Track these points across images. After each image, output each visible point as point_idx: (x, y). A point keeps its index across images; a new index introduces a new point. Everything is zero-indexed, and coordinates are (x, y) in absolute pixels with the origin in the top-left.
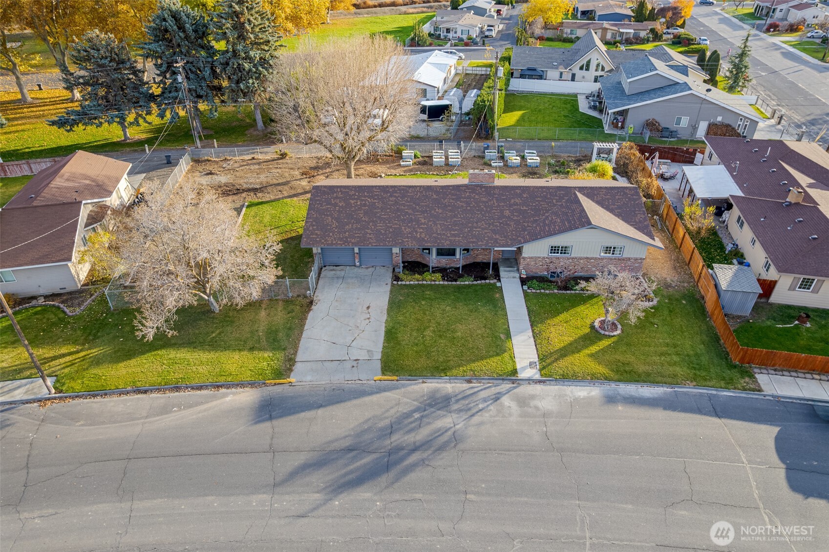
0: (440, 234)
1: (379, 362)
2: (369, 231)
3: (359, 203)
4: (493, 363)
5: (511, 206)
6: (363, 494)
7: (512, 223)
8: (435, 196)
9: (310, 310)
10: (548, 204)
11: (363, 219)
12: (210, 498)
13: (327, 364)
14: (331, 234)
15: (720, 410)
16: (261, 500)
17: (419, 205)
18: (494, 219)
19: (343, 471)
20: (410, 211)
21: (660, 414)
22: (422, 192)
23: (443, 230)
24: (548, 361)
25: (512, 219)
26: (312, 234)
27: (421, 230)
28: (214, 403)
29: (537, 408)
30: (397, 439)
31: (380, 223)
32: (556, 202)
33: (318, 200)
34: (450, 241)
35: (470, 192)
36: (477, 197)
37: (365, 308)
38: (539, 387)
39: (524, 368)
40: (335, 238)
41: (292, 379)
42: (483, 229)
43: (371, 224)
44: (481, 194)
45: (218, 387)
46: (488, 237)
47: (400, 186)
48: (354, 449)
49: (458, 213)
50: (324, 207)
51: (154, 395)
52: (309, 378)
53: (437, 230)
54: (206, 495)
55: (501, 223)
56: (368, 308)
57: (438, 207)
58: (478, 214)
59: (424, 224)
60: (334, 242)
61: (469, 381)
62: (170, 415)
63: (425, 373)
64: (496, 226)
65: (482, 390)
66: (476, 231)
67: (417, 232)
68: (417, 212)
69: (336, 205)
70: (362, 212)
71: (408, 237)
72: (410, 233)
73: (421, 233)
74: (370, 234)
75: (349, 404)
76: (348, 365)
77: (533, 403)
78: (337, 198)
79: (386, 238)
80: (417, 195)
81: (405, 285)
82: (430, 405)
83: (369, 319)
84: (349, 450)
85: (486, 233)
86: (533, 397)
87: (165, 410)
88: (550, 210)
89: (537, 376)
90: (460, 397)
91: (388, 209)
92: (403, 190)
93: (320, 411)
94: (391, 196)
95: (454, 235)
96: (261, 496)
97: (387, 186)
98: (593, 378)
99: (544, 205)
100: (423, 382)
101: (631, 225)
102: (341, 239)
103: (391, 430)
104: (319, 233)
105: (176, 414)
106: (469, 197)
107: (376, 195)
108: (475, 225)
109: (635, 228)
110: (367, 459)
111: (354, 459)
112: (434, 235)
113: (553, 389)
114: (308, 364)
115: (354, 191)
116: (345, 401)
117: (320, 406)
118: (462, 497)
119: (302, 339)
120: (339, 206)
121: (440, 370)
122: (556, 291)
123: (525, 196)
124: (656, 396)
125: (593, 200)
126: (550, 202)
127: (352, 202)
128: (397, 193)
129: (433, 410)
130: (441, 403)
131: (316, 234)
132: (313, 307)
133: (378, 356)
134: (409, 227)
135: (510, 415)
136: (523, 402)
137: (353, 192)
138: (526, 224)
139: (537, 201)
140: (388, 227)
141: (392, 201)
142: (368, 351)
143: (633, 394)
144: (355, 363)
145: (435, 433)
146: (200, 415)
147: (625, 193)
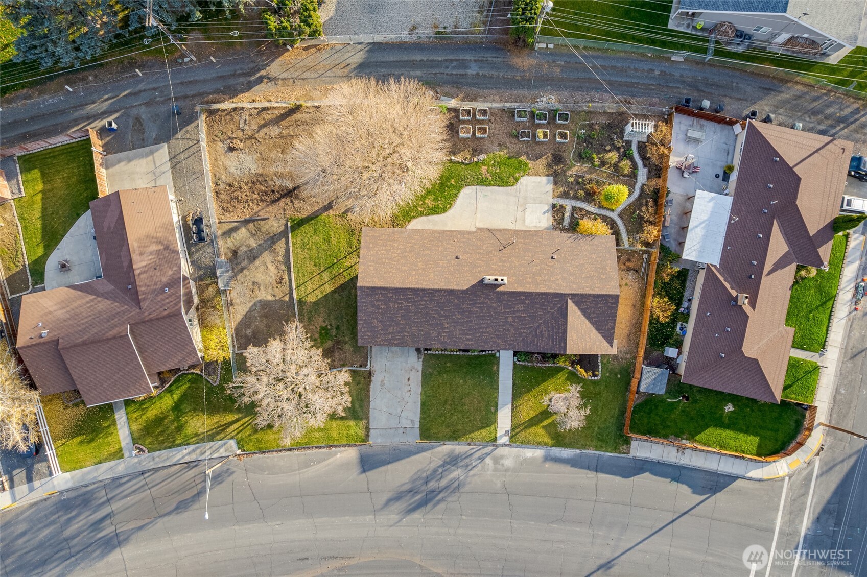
0: (458, 338)
1: (418, 430)
2: (406, 334)
3: (396, 306)
4: (484, 432)
5: (514, 312)
6: (417, 515)
7: (512, 330)
8: (456, 301)
9: (371, 381)
10: (543, 312)
11: (401, 322)
12: (347, 518)
13: (388, 431)
14: (379, 336)
15: (598, 467)
16: (369, 518)
17: (443, 310)
18: (499, 326)
19: (408, 503)
20: (436, 316)
21: (568, 469)
22: (446, 296)
23: (460, 334)
24: (516, 431)
25: (513, 325)
26: (365, 335)
27: (445, 334)
28: (331, 460)
29: (503, 465)
30: (432, 484)
31: (414, 327)
32: (550, 309)
33: (364, 302)
34: (465, 344)
35: (484, 298)
36: (489, 303)
37: (407, 380)
38: (507, 449)
39: (501, 436)
40: (382, 340)
41: (370, 442)
42: (490, 334)
43: (407, 327)
44: (493, 300)
45: (330, 447)
46: (493, 341)
47: (428, 289)
48: (412, 491)
49: (473, 318)
50: (370, 310)
51: (296, 452)
52: (379, 441)
53: (456, 334)
54: (344, 516)
55: (504, 329)
56: (409, 379)
57: (458, 312)
58: (488, 320)
59: (447, 328)
60: (382, 343)
61: (469, 444)
62: (310, 468)
63: (444, 439)
64: (500, 332)
65: (477, 451)
66: (484, 336)
67: (441, 336)
68: (442, 317)
69: (378, 308)
70: (400, 315)
71: (435, 340)
72: (436, 337)
73: (444, 336)
74: (407, 336)
75: (403, 461)
76: (401, 431)
77: (502, 461)
78: (378, 300)
79: (419, 341)
80: (442, 299)
81: (433, 355)
82: (448, 463)
83: (410, 391)
84: (410, 491)
85: (492, 338)
86: (502, 457)
87: (306, 465)
88: (544, 317)
89: (508, 443)
90: (464, 457)
91: (420, 313)
92: (431, 293)
93: (389, 466)
94: (422, 300)
95: (468, 340)
96: (369, 516)
97: (418, 289)
98: (540, 444)
99: (540, 312)
100: (444, 444)
101: (600, 333)
102: (386, 340)
103: (427, 481)
104: (369, 334)
105: (313, 467)
106: (483, 303)
107: (410, 298)
108: (485, 330)
109: (602, 336)
110: (419, 497)
111: (413, 496)
112: (454, 339)
113: (515, 451)
114: (378, 430)
115: (392, 293)
116: (401, 459)
117: (389, 463)
118: (460, 517)
119: (370, 410)
120: (381, 309)
121: (454, 437)
122: (535, 364)
123: (527, 302)
124: (569, 457)
125: (579, 308)
126: (545, 310)
127: (391, 305)
128: (426, 297)
129: (449, 466)
130: (453, 461)
131: (368, 335)
132: (373, 378)
133: (417, 425)
134: (436, 331)
135: (488, 470)
136: (496, 461)
137: (391, 295)
138: (522, 331)
139: (536, 308)
140: (420, 330)
141: (422, 305)
142: (412, 421)
143: (558, 455)
144: (404, 430)
145: (451, 481)
146: (327, 468)
147: (607, 302)
